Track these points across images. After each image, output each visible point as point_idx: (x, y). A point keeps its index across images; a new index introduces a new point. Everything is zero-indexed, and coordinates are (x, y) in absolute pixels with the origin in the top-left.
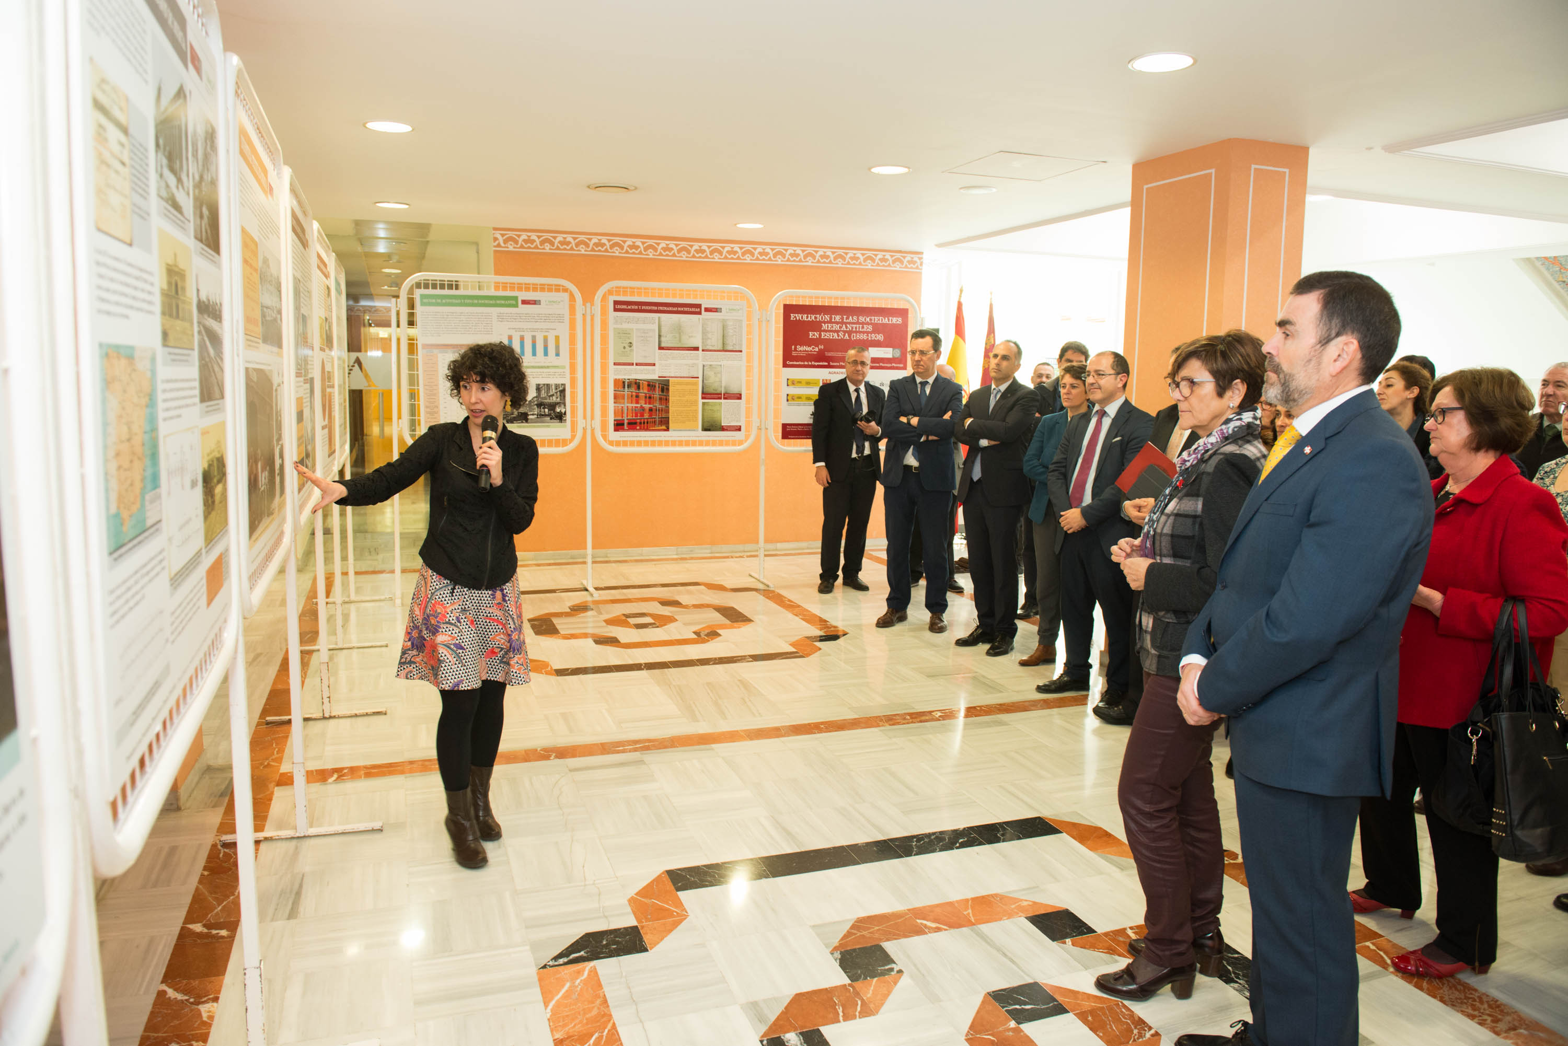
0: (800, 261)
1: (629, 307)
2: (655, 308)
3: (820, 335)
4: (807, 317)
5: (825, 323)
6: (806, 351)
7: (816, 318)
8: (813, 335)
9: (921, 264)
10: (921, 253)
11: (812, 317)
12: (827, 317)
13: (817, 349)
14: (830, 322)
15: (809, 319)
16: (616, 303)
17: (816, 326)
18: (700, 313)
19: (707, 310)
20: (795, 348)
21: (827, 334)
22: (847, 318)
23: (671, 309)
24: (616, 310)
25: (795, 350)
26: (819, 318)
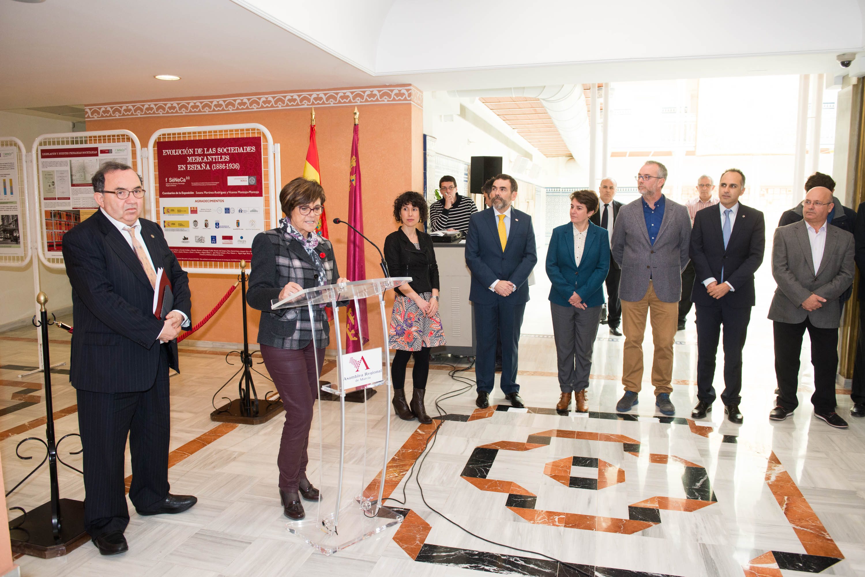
0: (297, 105)
1: (51, 154)
2: (67, 153)
3: (186, 167)
4: (176, 152)
5: (190, 156)
6: (176, 182)
7: (182, 152)
8: (181, 167)
9: (410, 95)
10: (410, 85)
11: (179, 152)
12: (191, 151)
13: (184, 180)
14: (194, 155)
15: (177, 153)
16: (43, 151)
17: (183, 159)
18: (97, 155)
19: (103, 152)
20: (168, 180)
21: (192, 166)
22: (208, 150)
23: (77, 153)
24: (43, 157)
25: (168, 182)
26: (185, 152)
